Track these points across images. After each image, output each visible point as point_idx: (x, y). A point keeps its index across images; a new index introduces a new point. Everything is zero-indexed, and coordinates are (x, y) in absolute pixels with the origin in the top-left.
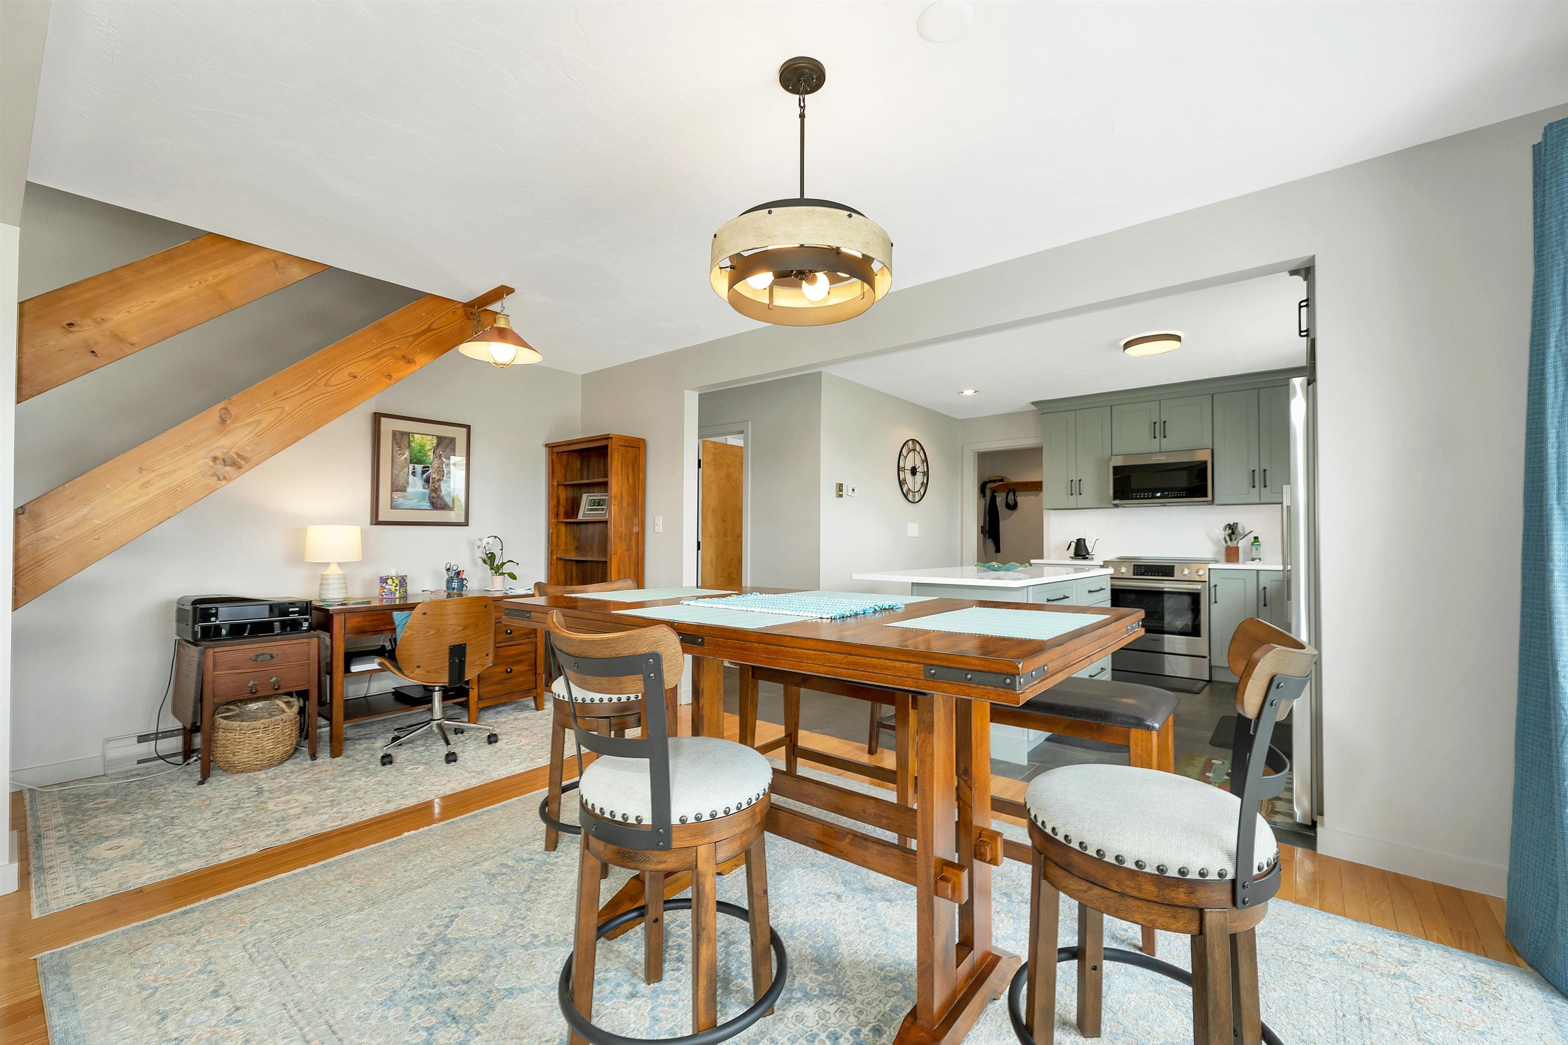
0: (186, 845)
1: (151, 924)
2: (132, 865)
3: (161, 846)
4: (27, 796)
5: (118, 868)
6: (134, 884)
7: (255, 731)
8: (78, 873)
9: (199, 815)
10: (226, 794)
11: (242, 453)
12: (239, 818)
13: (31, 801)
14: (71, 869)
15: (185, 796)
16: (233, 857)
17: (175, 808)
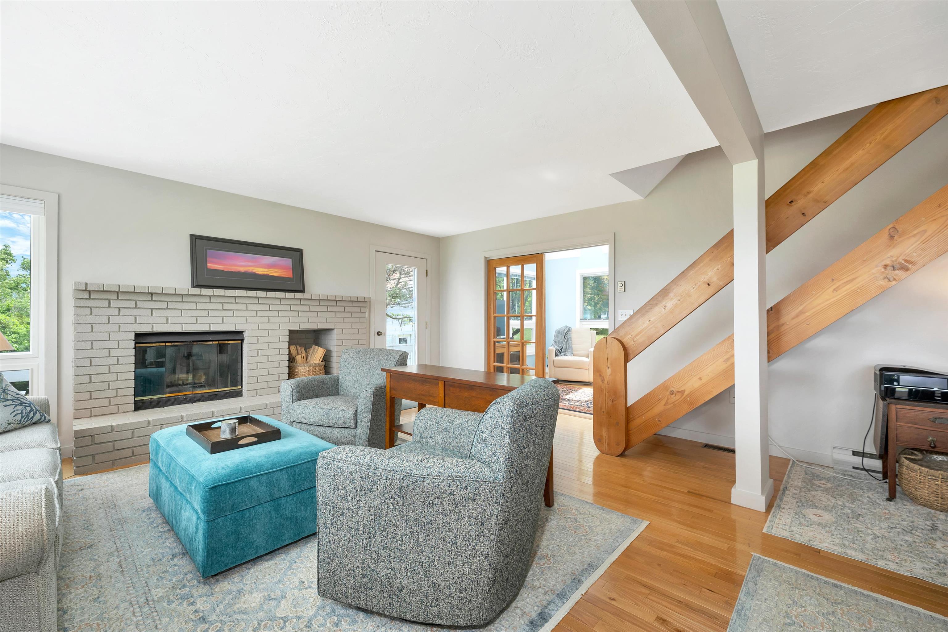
0: (859, 538)
1: (812, 577)
2: (822, 532)
3: (844, 529)
4: (791, 463)
5: (814, 529)
6: (817, 545)
7: (933, 478)
8: (793, 519)
9: (878, 522)
10: (904, 517)
11: (909, 259)
12: (907, 541)
13: (791, 467)
14: (792, 515)
15: (874, 503)
16: (887, 568)
17: (864, 509)
